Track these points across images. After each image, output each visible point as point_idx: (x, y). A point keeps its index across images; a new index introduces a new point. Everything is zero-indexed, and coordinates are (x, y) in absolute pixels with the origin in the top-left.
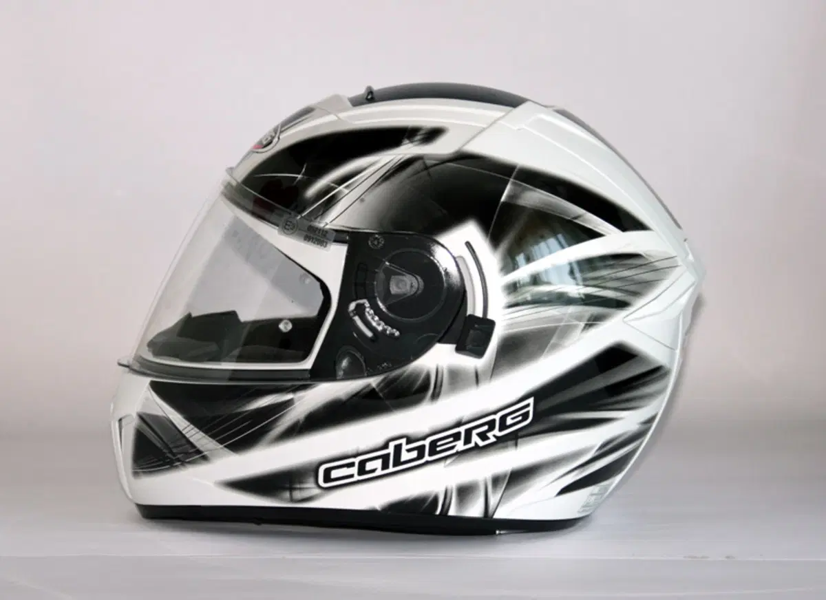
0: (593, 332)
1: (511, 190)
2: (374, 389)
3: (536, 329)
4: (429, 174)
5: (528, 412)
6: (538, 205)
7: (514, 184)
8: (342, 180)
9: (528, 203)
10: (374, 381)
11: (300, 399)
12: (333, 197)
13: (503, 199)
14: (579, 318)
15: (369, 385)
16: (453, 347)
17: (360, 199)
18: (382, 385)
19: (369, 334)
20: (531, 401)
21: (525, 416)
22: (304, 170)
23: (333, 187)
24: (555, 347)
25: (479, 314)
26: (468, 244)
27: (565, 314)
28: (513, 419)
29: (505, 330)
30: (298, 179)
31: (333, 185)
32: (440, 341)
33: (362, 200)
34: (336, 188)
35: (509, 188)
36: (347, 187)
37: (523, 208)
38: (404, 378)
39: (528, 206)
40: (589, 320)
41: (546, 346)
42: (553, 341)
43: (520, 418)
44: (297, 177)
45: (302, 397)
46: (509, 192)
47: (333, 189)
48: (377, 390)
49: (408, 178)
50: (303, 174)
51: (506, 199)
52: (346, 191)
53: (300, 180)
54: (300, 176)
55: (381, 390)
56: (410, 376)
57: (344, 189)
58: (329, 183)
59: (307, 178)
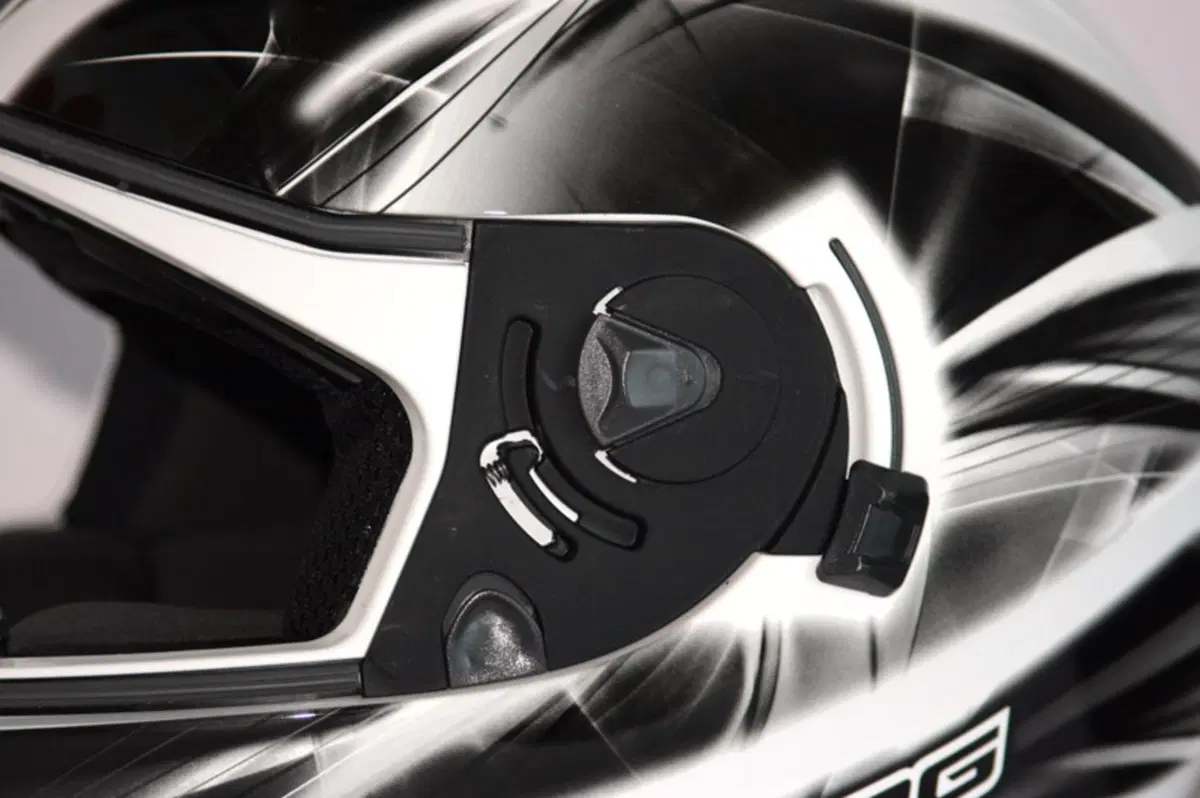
0: (1158, 500)
1: (921, 84)
2: (574, 709)
3: (1030, 499)
4: (690, 36)
5: (991, 756)
6: (996, 125)
7: (925, 66)
8: (417, 64)
9: (970, 120)
10: (573, 683)
11: (334, 755)
12: (399, 115)
13: (907, 109)
14: (1122, 463)
15: (560, 697)
16: (810, 563)
17: (492, 117)
18: (600, 693)
19: (542, 535)
20: (1001, 720)
21: (984, 766)
22: (271, 36)
23: (389, 84)
24: (1073, 550)
25: (881, 457)
26: (836, 247)
27: (1093, 452)
28: (954, 777)
29: (952, 505)
30: (259, 63)
31: (388, 78)
32: (771, 548)
33: (498, 123)
34: (402, 89)
35: (913, 75)
36: (438, 83)
37: (960, 136)
38: (670, 668)
39: (970, 130)
40: (1146, 469)
41: (1051, 550)
42: (1066, 534)
43: (972, 774)
44: (255, 60)
45: (346, 750)
46: (918, 91)
48: (584, 710)
49: (629, 51)
50: (273, 50)
51: (913, 111)
52: (441, 96)
53: (265, 69)
54: (263, 57)
55: (597, 711)
56: (685, 660)
57: (430, 91)
58: (373, 73)
59: (291, 62)
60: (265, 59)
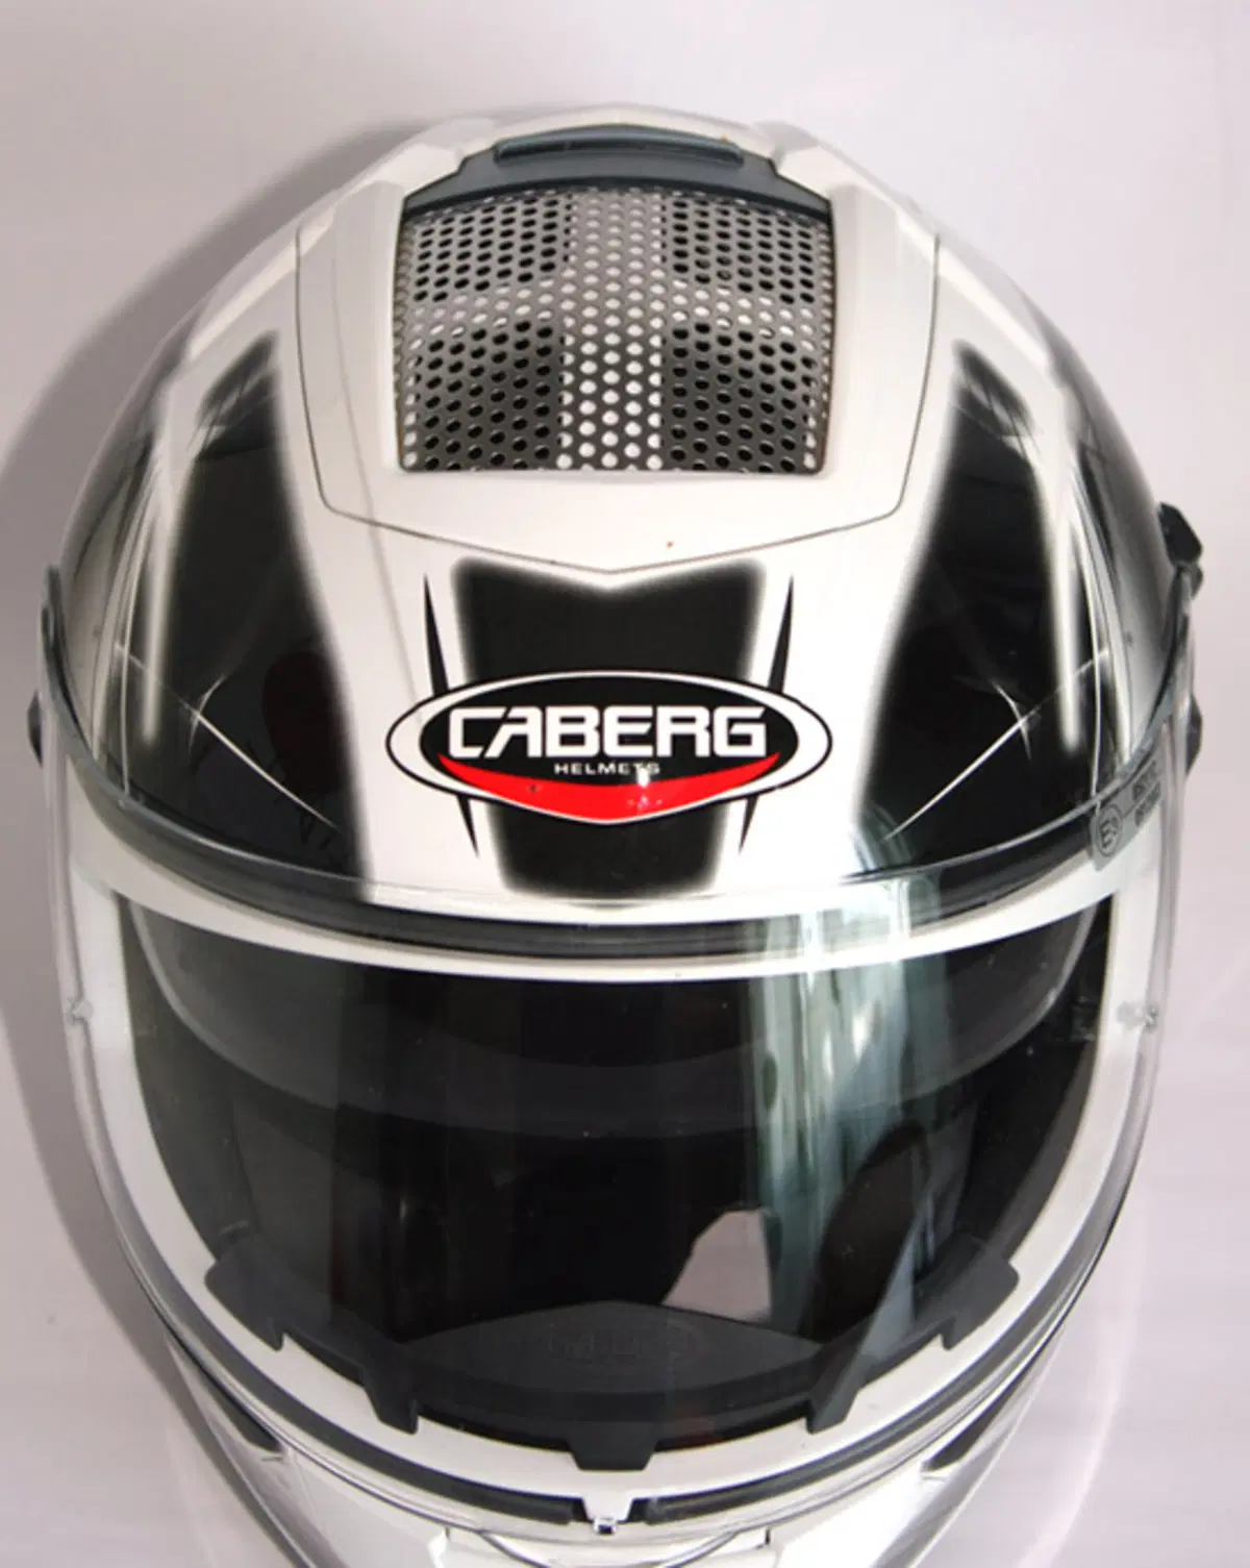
12: (1104, 690)
22: (1012, 704)
23: (1087, 670)
30: (1024, 731)
31: (1082, 669)
33: (1130, 639)
34: (1092, 666)
36: (1100, 647)
44: (1019, 732)
47: (1091, 671)
50: (1022, 714)
52: (1106, 652)
53: (1030, 733)
54: (1021, 724)
57: (1102, 655)
58: (1077, 673)
59: (1039, 712)
60: (1024, 724)
